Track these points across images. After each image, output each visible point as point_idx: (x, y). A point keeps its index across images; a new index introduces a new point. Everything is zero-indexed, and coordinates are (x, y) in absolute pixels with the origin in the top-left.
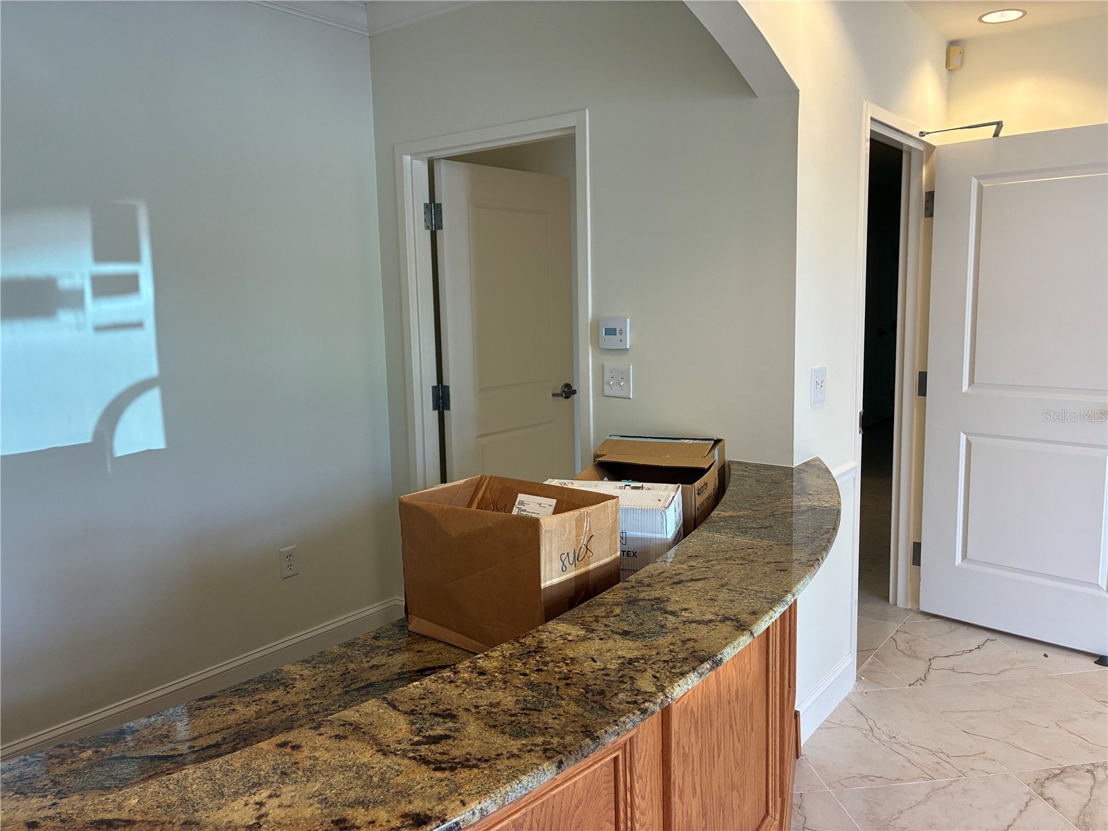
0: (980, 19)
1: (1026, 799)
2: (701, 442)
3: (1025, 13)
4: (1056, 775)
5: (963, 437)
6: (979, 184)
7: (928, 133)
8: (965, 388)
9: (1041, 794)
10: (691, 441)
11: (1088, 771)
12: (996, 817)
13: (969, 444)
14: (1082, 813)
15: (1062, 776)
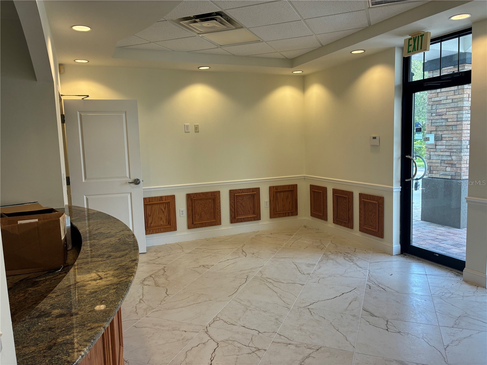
0: (74, 61)
1: (142, 287)
2: (32, 203)
3: (88, 62)
4: (144, 280)
5: (85, 197)
6: (80, 113)
7: (64, 95)
8: (84, 180)
9: (144, 285)
10: (29, 204)
11: (150, 277)
12: (139, 293)
13: (87, 199)
14: (155, 284)
15: (145, 280)
